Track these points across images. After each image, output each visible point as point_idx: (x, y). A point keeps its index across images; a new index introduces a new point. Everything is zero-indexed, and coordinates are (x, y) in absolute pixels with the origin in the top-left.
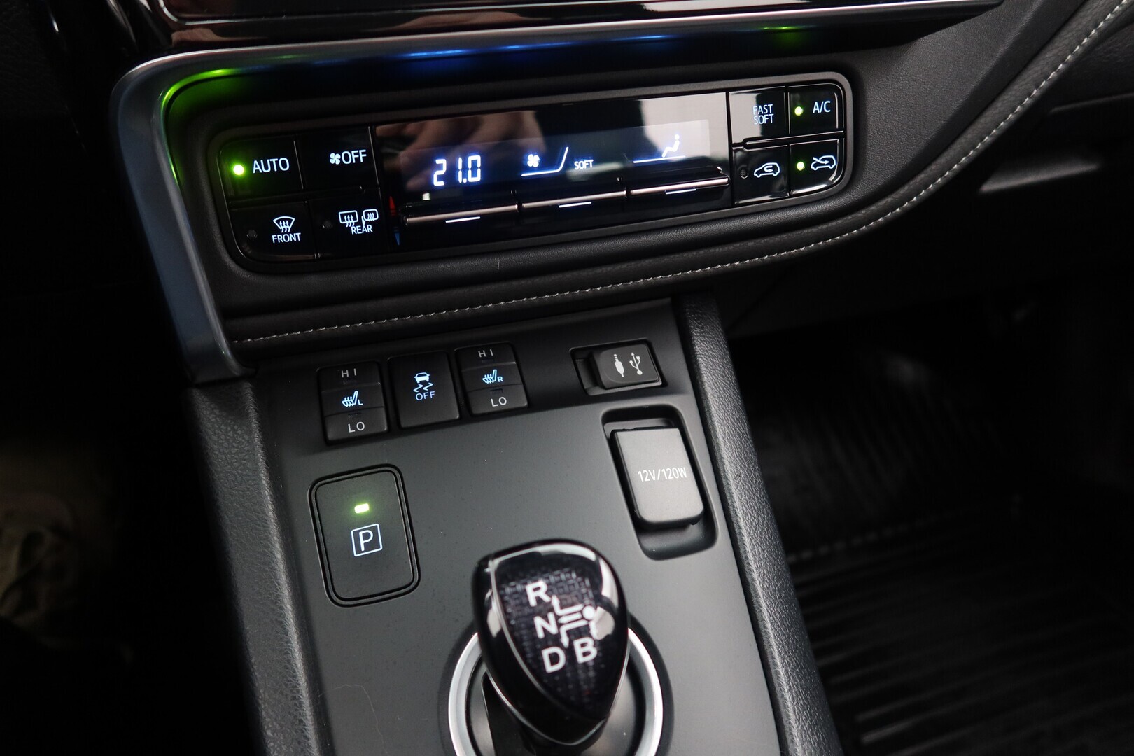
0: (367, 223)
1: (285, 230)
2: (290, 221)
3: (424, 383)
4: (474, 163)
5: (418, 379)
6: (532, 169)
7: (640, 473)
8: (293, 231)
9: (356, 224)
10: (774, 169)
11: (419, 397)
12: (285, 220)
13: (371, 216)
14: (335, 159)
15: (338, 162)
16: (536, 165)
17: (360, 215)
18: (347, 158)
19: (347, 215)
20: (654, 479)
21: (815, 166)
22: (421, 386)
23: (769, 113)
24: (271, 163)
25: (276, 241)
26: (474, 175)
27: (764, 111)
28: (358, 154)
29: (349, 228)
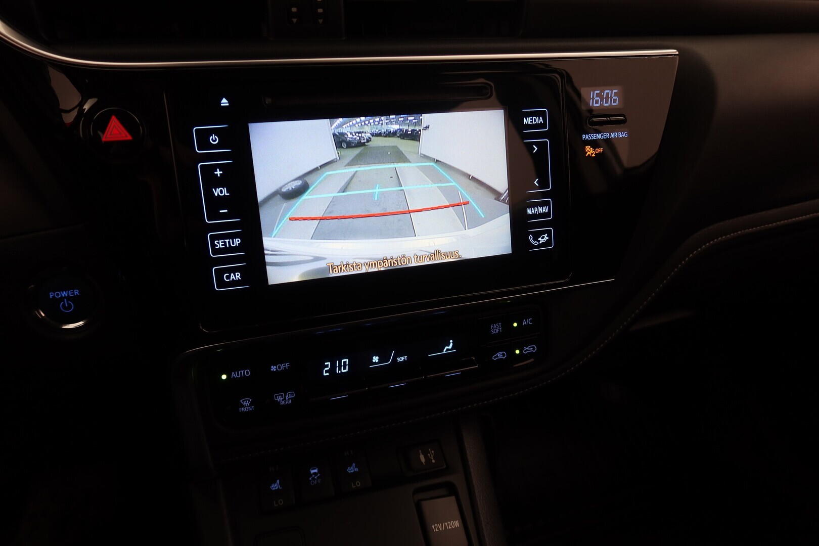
0: (289, 399)
1: (246, 405)
2: (249, 401)
3: (315, 474)
4: (345, 362)
5: (312, 471)
6: (375, 363)
7: (433, 526)
8: (250, 405)
9: (283, 400)
10: (503, 355)
11: (313, 483)
12: (246, 400)
13: (291, 395)
14: (273, 368)
15: (275, 370)
16: (377, 361)
17: (285, 395)
18: (279, 368)
19: (278, 395)
20: (441, 529)
21: (525, 351)
22: (313, 476)
23: (499, 327)
24: (241, 373)
25: (241, 411)
26: (345, 368)
27: (497, 326)
28: (285, 365)
29: (279, 402)
